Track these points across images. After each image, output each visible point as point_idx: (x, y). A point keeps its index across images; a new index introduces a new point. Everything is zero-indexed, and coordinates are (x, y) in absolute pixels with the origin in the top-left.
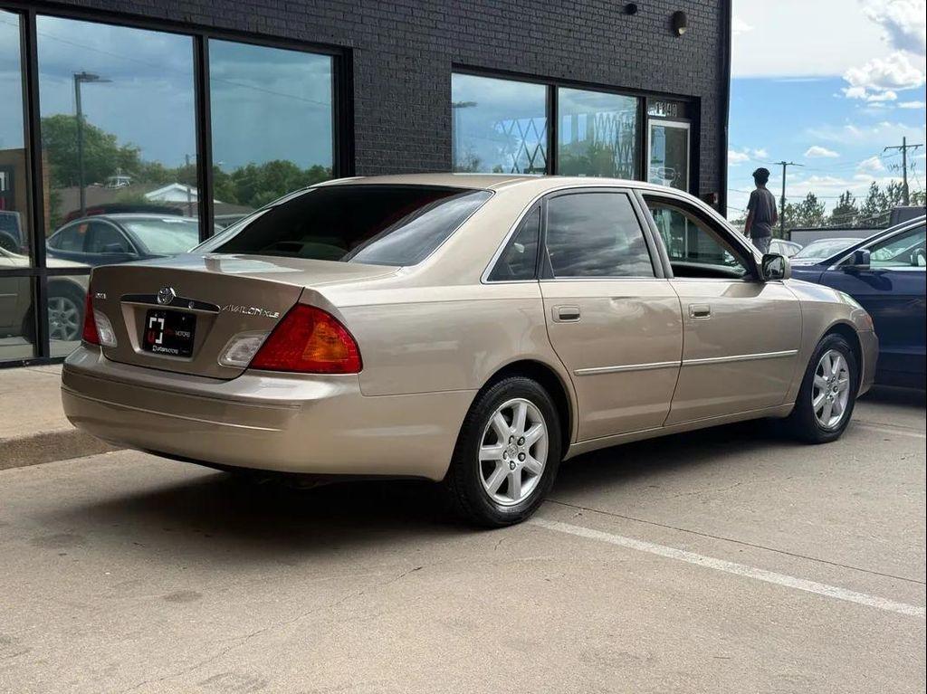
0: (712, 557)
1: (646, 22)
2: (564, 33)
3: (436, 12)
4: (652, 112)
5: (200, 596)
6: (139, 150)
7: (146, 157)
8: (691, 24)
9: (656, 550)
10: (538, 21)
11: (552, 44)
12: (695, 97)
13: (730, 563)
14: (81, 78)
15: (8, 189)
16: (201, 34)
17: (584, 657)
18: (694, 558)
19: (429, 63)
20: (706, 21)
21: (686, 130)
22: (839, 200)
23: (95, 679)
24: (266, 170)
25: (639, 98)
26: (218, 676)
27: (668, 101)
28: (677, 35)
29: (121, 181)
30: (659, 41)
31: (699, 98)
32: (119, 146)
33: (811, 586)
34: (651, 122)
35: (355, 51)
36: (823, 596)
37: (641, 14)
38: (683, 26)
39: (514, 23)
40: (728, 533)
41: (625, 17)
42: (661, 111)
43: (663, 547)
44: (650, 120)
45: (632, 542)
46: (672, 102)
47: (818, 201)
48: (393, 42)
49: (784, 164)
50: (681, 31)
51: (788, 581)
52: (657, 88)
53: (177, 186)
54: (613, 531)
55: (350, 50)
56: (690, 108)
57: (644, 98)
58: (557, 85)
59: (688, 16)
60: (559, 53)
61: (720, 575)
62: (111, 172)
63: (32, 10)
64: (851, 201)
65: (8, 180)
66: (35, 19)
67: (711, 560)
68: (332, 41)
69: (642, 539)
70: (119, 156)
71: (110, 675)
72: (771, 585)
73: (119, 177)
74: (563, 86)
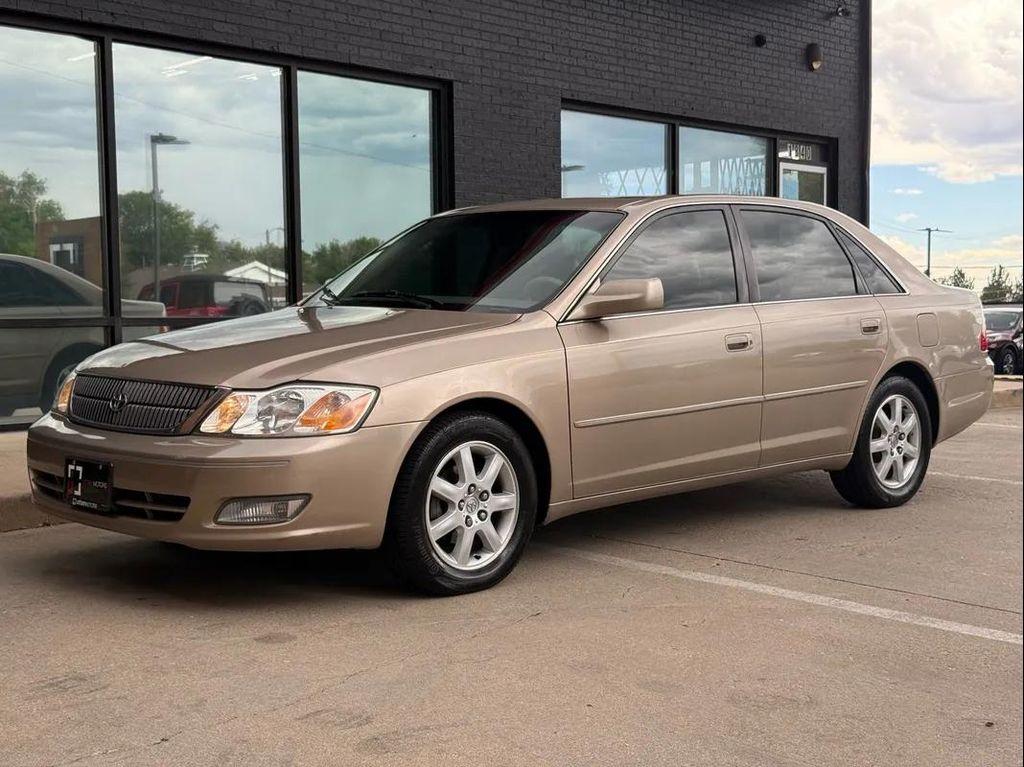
0: (874, 605)
1: (776, 54)
2: (685, 66)
3: (544, 42)
4: (781, 155)
5: (295, 638)
6: (218, 228)
7: (223, 236)
8: (827, 58)
9: (807, 598)
10: (656, 52)
11: (672, 79)
12: (832, 138)
13: (896, 612)
14: (158, 139)
15: (77, 262)
16: (290, 65)
17: (732, 700)
18: (853, 607)
19: (537, 98)
20: (843, 55)
21: (822, 175)
22: (991, 276)
23: (181, 714)
24: (352, 249)
25: (769, 139)
26: (318, 712)
27: (801, 143)
28: (812, 69)
29: (198, 259)
30: (791, 75)
31: (837, 140)
32: (196, 222)
33: (991, 634)
34: (782, 166)
35: (455, 84)
36: (1008, 643)
37: (770, 46)
38: (816, 60)
39: (629, 55)
40: (891, 583)
41: (753, 49)
42: (794, 153)
43: (817, 596)
44: (781, 163)
45: (781, 591)
46: (807, 143)
47: (967, 277)
48: (496, 74)
49: (929, 230)
50: (816, 66)
51: (965, 629)
52: (788, 128)
53: (257, 263)
54: (756, 581)
55: (449, 84)
56: (828, 150)
57: (773, 139)
58: (677, 123)
59: (822, 49)
60: (679, 88)
61: (883, 623)
62: (188, 250)
63: (107, 37)
64: (1004, 277)
65: (77, 250)
66: (111, 47)
67: (873, 608)
68: (430, 73)
69: (791, 588)
70: (196, 234)
71: (198, 711)
72: (946, 633)
73: (195, 255)
74: (683, 125)
